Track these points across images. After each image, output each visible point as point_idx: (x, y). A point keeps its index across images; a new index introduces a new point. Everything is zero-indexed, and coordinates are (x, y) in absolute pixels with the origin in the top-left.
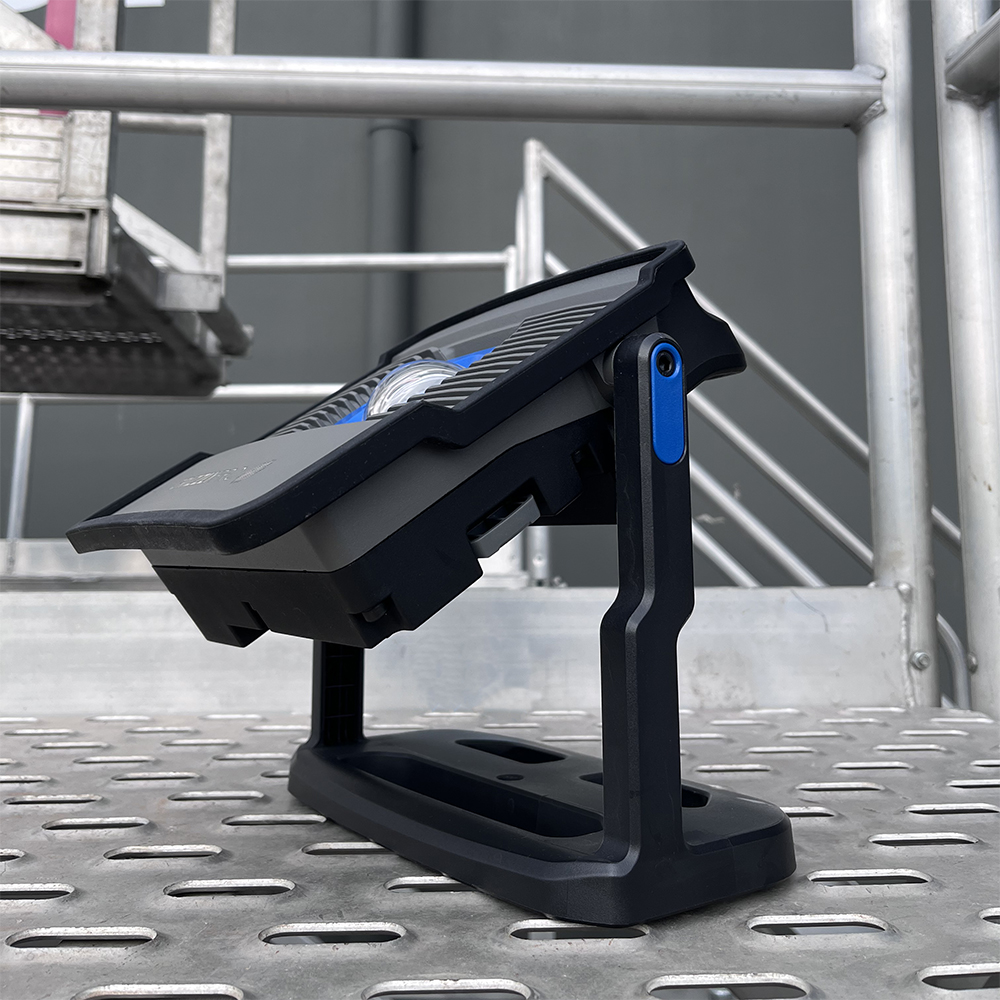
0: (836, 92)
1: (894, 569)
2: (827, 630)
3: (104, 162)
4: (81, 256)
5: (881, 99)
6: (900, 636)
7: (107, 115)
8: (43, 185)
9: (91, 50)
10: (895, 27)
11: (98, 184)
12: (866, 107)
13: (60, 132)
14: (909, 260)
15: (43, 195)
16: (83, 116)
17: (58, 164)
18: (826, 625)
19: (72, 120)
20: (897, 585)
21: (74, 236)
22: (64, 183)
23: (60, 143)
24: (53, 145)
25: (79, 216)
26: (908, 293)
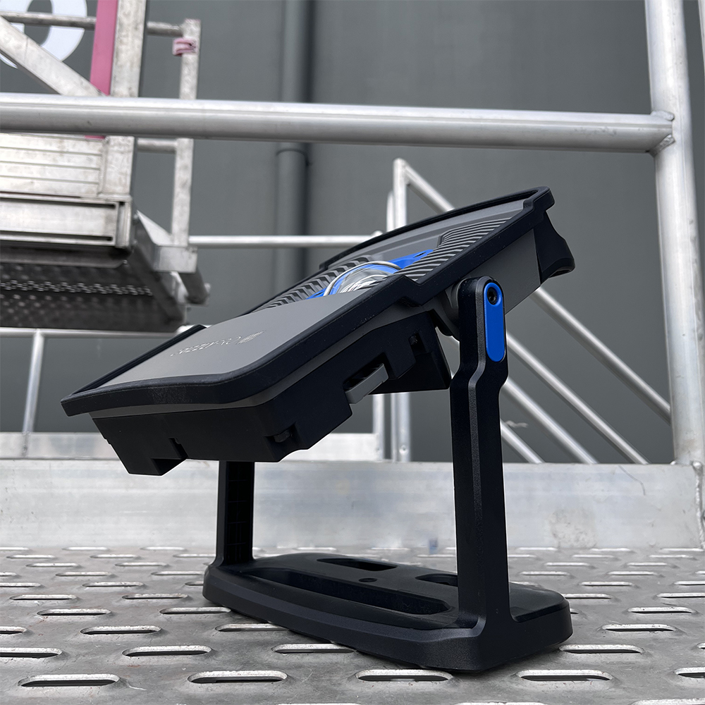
0: (641, 129)
1: (689, 452)
2: (644, 494)
3: (129, 171)
4: (111, 234)
5: (671, 134)
6: (695, 499)
7: (131, 139)
8: (88, 185)
9: (122, 96)
10: (680, 87)
11: (124, 186)
12: (662, 140)
13: (100, 150)
14: (693, 241)
15: (87, 192)
16: (116, 140)
17: (98, 172)
18: (644, 490)
19: (108, 142)
20: (692, 463)
21: (108, 220)
22: (102, 184)
23: (100, 157)
24: (95, 158)
25: (112, 206)
26: (693, 263)
